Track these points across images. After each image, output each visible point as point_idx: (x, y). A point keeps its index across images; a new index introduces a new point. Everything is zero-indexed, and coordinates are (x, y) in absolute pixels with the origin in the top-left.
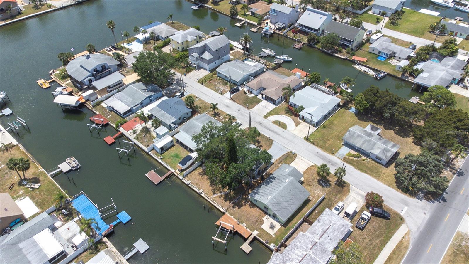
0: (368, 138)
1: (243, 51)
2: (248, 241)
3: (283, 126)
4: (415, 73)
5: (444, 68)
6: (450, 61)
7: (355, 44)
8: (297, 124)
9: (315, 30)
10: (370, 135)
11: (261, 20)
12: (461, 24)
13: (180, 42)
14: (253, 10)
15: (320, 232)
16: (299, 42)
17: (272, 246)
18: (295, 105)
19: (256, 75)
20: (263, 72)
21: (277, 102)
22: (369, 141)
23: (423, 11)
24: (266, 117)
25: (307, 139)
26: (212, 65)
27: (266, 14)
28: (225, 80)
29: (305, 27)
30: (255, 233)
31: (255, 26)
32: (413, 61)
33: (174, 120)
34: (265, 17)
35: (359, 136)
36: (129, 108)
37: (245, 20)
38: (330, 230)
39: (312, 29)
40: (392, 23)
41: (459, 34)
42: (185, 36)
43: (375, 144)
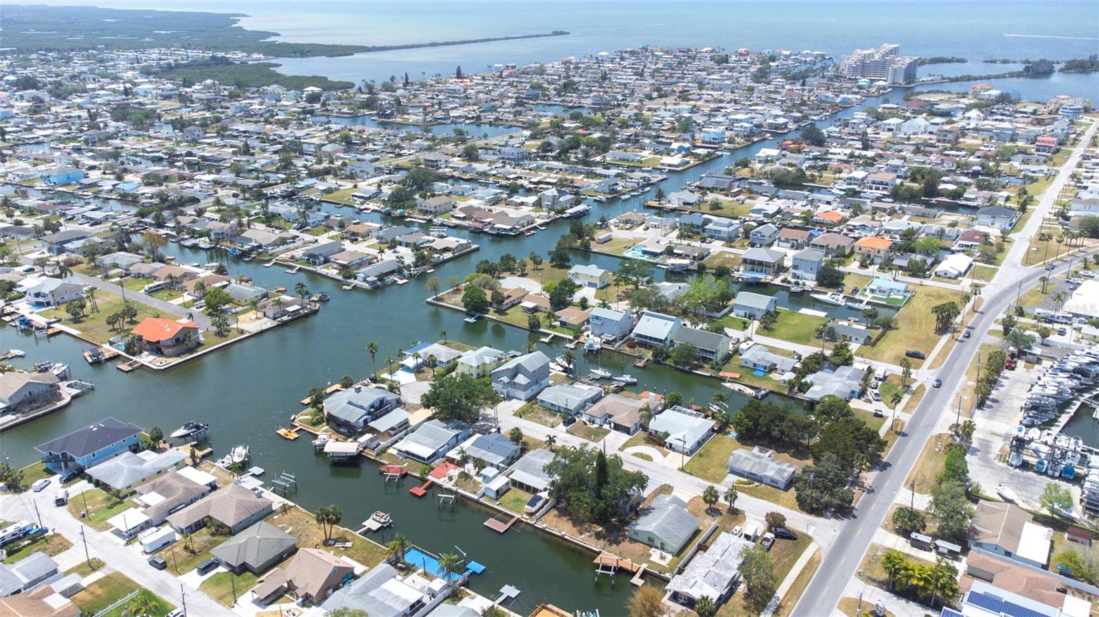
0: (757, 460)
1: (564, 374)
2: (638, 575)
3: (648, 458)
4: (804, 388)
5: (838, 379)
6: (844, 371)
7: (719, 356)
8: (665, 455)
9: (661, 341)
10: (759, 457)
11: (578, 332)
12: (855, 326)
13: (475, 365)
14: (563, 319)
15: (720, 552)
16: (640, 358)
17: (668, 575)
18: (656, 432)
19: (595, 400)
20: (601, 397)
21: (632, 430)
22: (759, 463)
23: (804, 311)
24: (621, 449)
25: (682, 470)
26: (529, 393)
27: (583, 324)
28: (552, 410)
29: (646, 337)
30: (644, 566)
31: (571, 341)
32: (800, 374)
33: (502, 459)
34: (583, 328)
35: (746, 459)
36: (433, 451)
37: (553, 333)
38: (730, 549)
39: (656, 340)
40: (765, 328)
41: (853, 339)
42: (480, 357)
43: (767, 465)
